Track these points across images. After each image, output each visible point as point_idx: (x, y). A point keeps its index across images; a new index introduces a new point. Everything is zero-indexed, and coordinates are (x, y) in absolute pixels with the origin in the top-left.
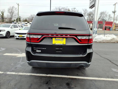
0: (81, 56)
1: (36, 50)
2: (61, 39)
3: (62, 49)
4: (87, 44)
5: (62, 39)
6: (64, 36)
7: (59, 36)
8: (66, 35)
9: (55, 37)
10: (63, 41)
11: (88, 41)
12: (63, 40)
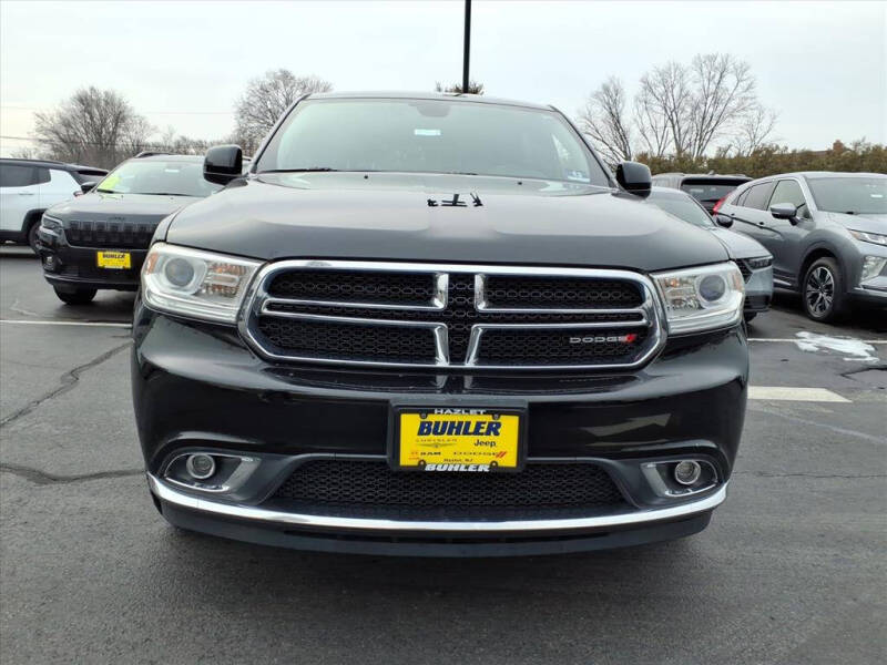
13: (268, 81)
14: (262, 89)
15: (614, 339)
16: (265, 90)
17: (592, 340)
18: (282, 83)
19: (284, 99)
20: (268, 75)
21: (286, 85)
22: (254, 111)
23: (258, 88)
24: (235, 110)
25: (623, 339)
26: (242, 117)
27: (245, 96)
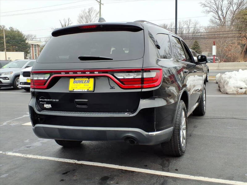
0: (126, 115)
1: (43, 103)
2: (84, 79)
3: (87, 100)
4: (139, 90)
5: (87, 79)
6: (88, 74)
7: (79, 74)
8: (92, 71)
9: (74, 77)
10: (88, 84)
11: (142, 83)
12: (88, 82)
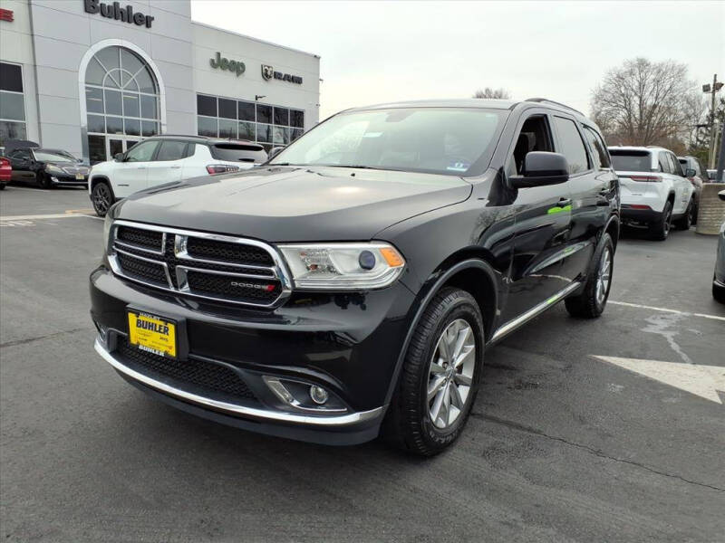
13: (624, 69)
14: (618, 76)
15: (259, 287)
16: (620, 78)
17: (244, 285)
18: (637, 69)
19: (637, 84)
20: (625, 64)
21: (641, 71)
22: (609, 97)
23: (615, 76)
24: (592, 96)
25: (266, 287)
26: (597, 102)
27: (602, 84)
